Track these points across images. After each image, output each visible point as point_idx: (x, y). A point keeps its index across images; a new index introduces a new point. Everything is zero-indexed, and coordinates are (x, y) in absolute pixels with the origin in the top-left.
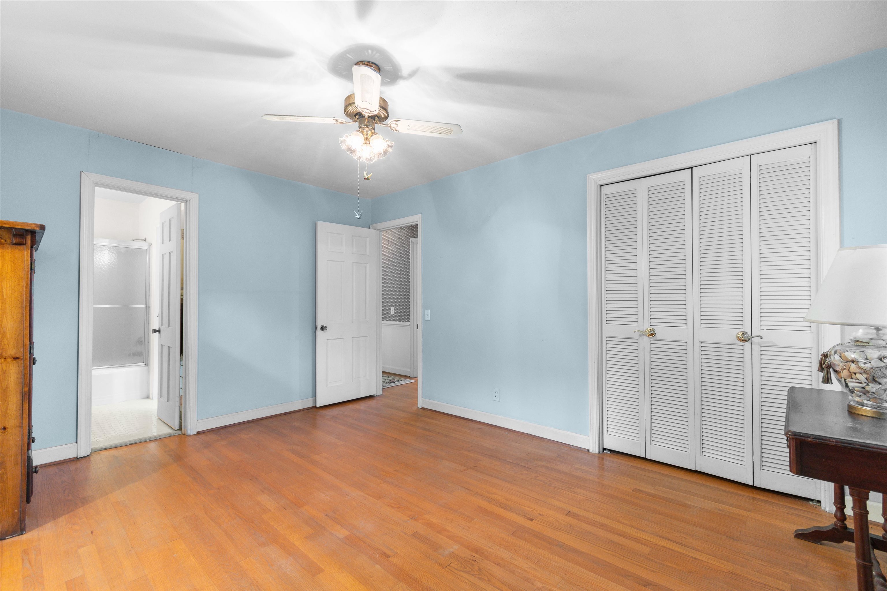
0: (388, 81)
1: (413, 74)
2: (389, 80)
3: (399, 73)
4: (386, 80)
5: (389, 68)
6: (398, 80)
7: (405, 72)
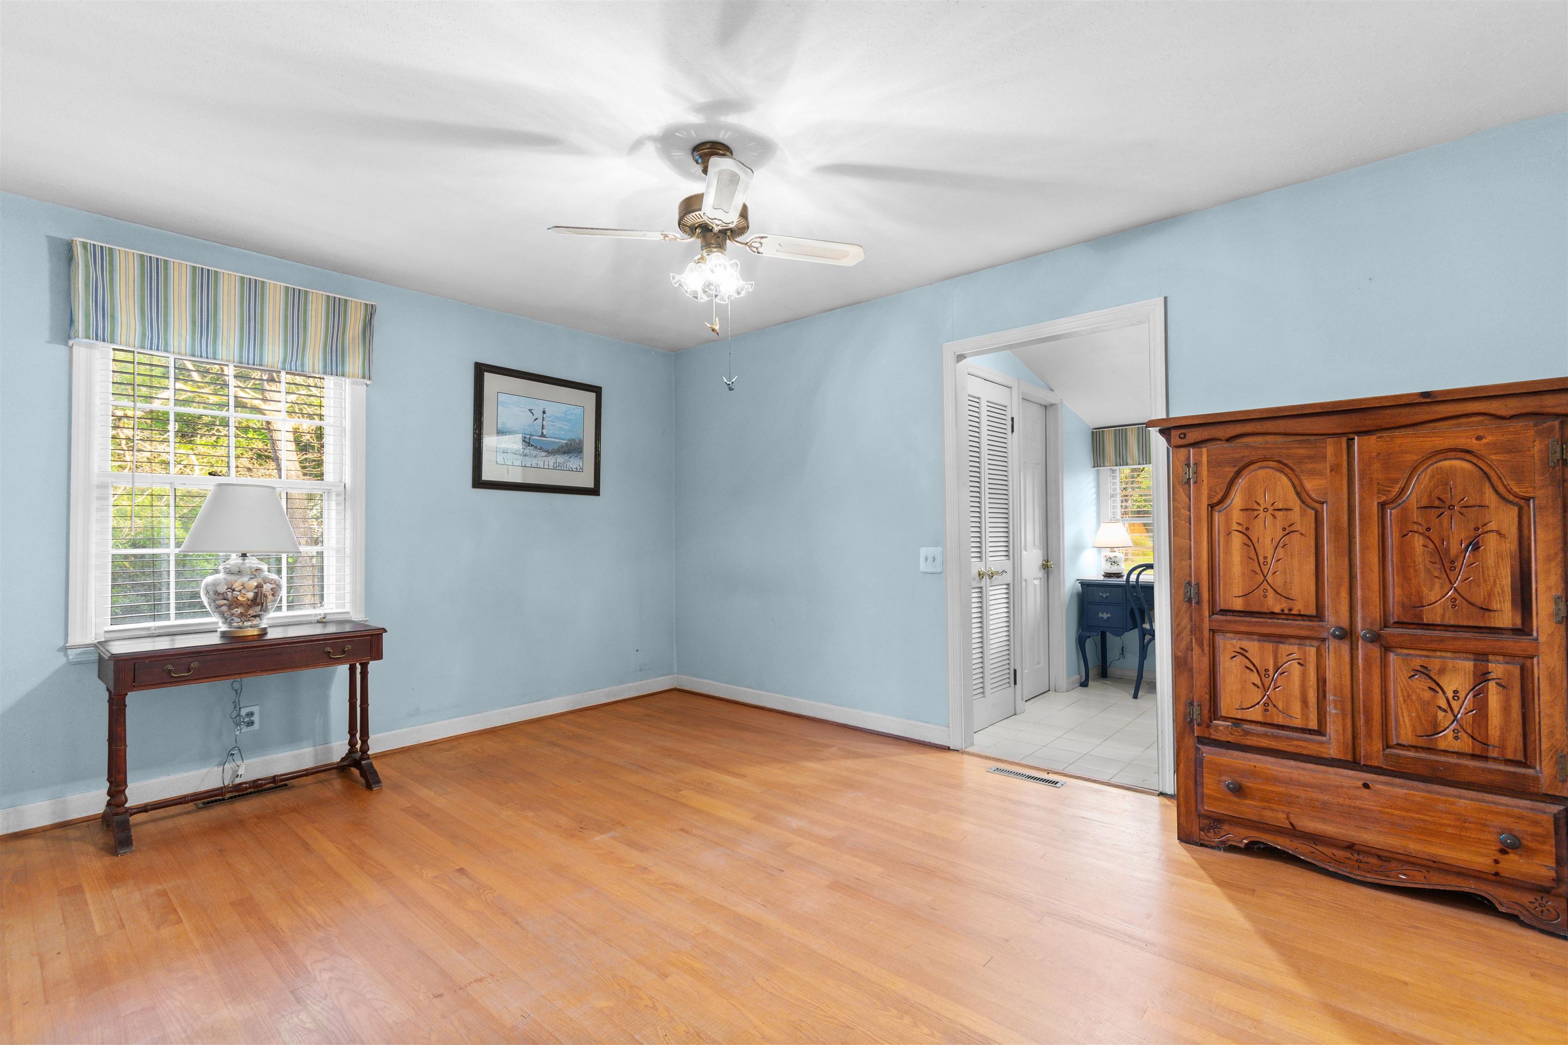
0: (679, 133)
1: (637, 145)
2: (677, 134)
3: (659, 146)
4: (682, 134)
5: (677, 154)
6: (661, 135)
7: (651, 148)
